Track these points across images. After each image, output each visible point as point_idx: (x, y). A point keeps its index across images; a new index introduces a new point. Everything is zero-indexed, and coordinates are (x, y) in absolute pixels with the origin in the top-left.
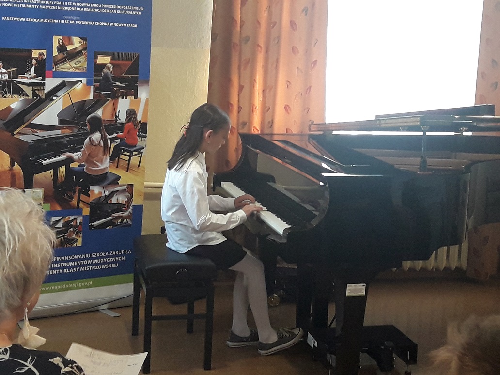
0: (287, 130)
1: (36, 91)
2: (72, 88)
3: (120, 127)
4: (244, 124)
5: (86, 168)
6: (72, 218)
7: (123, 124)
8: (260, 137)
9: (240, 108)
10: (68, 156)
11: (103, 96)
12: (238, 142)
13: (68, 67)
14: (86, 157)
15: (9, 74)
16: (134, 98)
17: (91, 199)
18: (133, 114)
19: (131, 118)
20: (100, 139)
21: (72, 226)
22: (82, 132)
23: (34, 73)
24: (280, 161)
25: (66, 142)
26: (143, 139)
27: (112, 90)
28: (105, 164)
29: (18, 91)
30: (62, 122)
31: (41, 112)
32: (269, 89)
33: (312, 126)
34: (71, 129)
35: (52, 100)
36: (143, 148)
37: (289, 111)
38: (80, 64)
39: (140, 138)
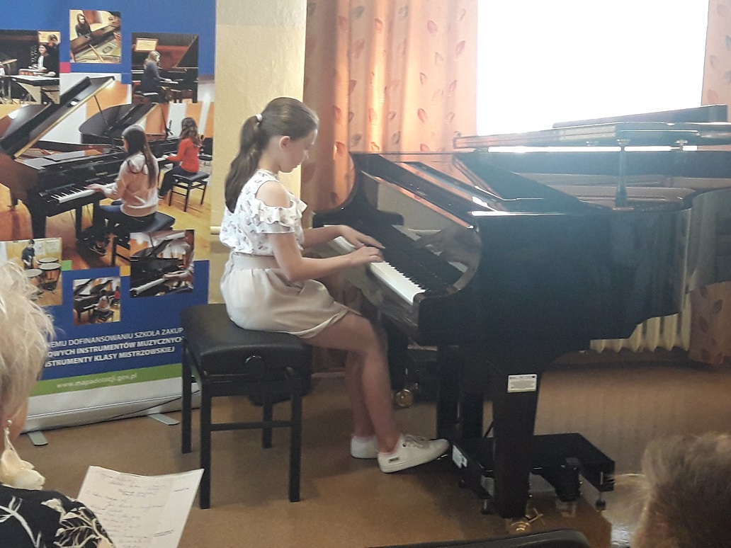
0: (422, 146)
1: (47, 93)
2: (100, 89)
3: (173, 146)
4: (358, 138)
5: (124, 207)
6: (105, 280)
7: (176, 140)
8: (381, 157)
9: (350, 114)
10: (96, 189)
11: (146, 99)
12: (349, 166)
13: (94, 56)
14: (123, 189)
15: (5, 67)
16: (193, 102)
17: (132, 253)
18: (191, 126)
19: (188, 132)
20: (142, 163)
21: (104, 293)
22: (116, 153)
23: (44, 66)
24: (411, 195)
25: (92, 169)
26: (208, 162)
27: (159, 90)
28: (152, 201)
29: (20, 94)
30: (87, 139)
31: (53, 125)
32: (394, 86)
33: (458, 141)
34: (99, 149)
35: (71, 106)
36: (207, 176)
37: (424, 119)
38: (110, 52)
39: (203, 162)
